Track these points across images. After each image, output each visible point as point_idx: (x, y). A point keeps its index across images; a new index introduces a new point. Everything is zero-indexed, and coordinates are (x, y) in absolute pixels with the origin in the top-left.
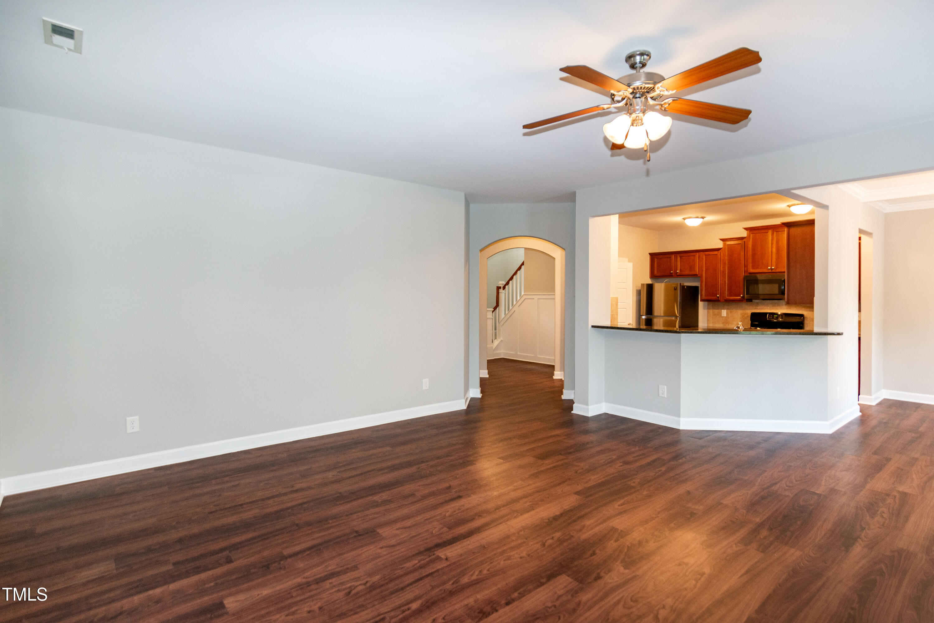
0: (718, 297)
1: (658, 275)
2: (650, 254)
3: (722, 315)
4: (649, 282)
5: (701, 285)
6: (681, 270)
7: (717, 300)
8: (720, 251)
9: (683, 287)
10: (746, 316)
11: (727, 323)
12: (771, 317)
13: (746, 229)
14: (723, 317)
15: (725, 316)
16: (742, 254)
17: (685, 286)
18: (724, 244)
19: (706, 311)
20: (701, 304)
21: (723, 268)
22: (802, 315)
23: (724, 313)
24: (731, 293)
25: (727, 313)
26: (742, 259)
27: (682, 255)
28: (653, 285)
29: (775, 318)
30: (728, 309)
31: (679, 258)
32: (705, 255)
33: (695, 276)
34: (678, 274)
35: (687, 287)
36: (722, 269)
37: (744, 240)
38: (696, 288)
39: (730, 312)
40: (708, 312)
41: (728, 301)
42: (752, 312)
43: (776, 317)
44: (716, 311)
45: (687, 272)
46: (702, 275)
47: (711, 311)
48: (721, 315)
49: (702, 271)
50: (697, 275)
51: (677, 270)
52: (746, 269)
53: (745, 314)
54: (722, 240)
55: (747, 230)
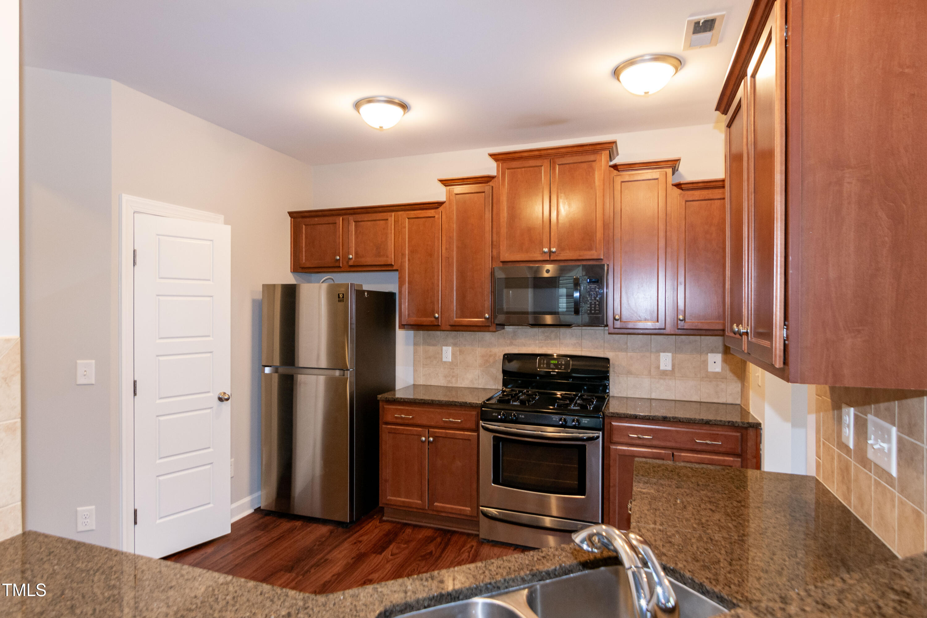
0: (437, 318)
1: (308, 265)
2: (291, 214)
3: (444, 359)
4: (290, 279)
5: (400, 292)
6: (357, 254)
7: (434, 327)
8: (441, 209)
9: (360, 293)
10: (491, 360)
11: (453, 377)
12: (544, 364)
13: (495, 157)
14: (445, 362)
15: (450, 361)
16: (488, 215)
17: (364, 291)
18: (449, 193)
19: (411, 348)
20: (401, 336)
21: (446, 249)
22: (607, 360)
23: (447, 353)
24: (463, 311)
25: (453, 354)
26: (488, 228)
27: (359, 217)
28: (297, 288)
29: (552, 366)
30: (455, 345)
31: (354, 223)
32: (408, 218)
33: (387, 267)
34: (351, 263)
35: (369, 292)
36: (444, 251)
37: (491, 184)
38: (390, 296)
39: (461, 351)
40: (415, 352)
41: (456, 328)
42: (507, 352)
43: (554, 364)
44: (431, 348)
45: (369, 260)
46: (402, 265)
47: (421, 349)
48: (442, 359)
49: (403, 255)
50: (391, 265)
51: (349, 254)
52: (495, 253)
53: (490, 356)
54: (446, 182)
55: (496, 160)
